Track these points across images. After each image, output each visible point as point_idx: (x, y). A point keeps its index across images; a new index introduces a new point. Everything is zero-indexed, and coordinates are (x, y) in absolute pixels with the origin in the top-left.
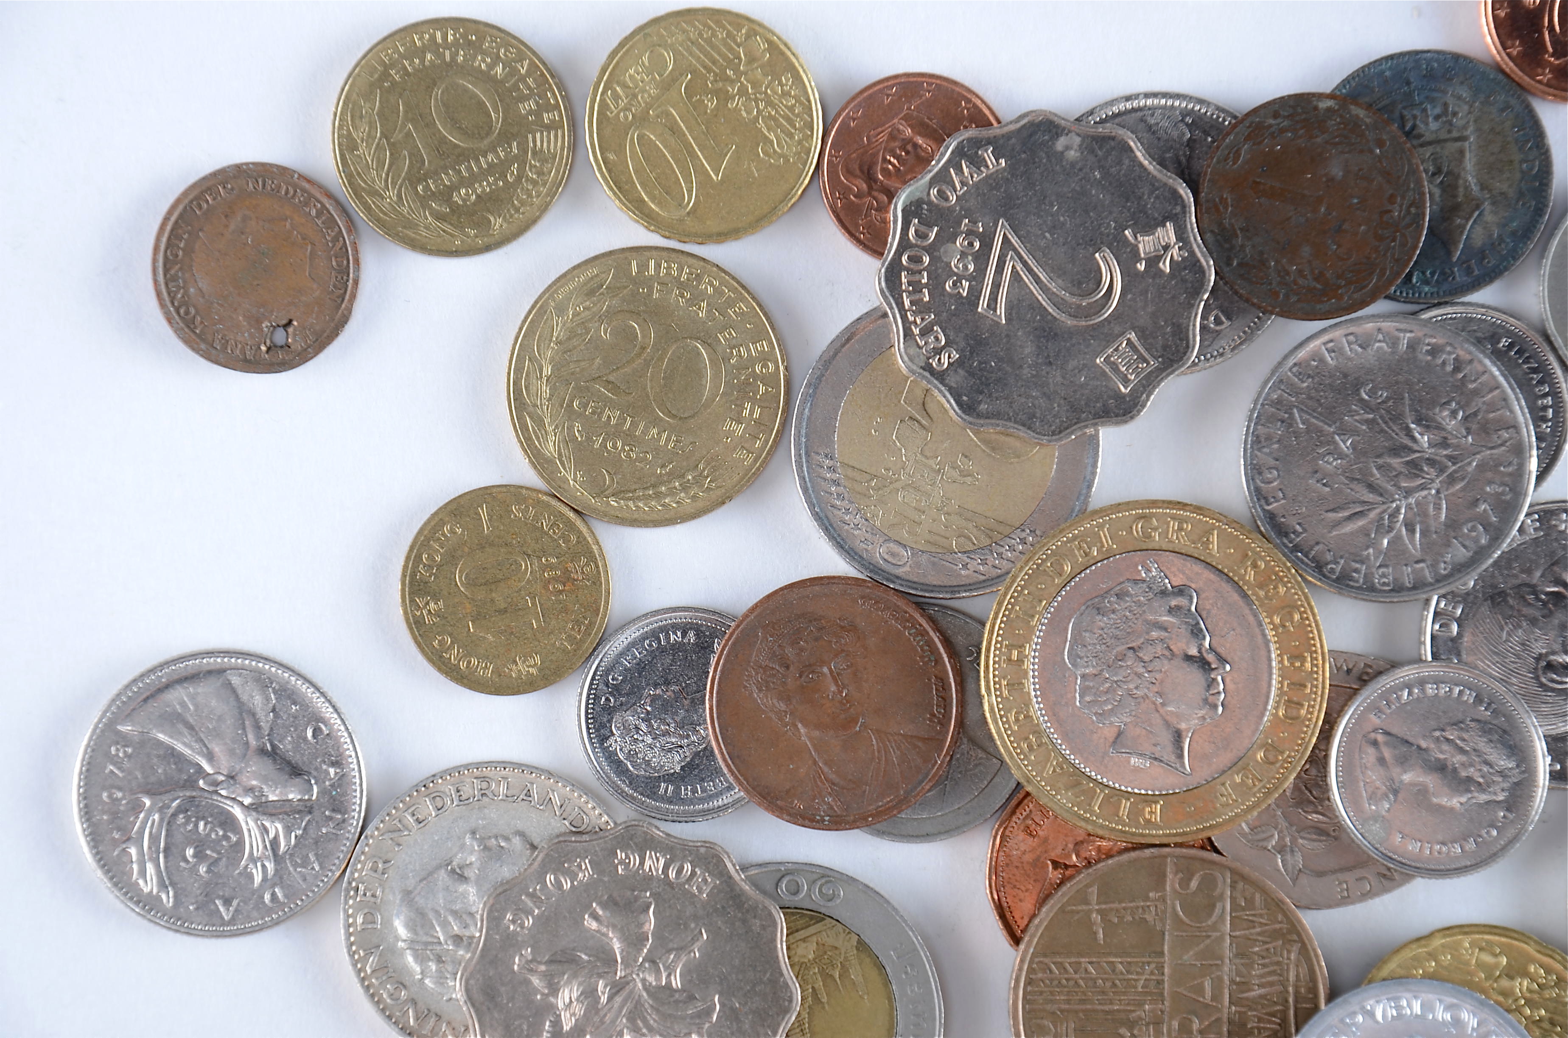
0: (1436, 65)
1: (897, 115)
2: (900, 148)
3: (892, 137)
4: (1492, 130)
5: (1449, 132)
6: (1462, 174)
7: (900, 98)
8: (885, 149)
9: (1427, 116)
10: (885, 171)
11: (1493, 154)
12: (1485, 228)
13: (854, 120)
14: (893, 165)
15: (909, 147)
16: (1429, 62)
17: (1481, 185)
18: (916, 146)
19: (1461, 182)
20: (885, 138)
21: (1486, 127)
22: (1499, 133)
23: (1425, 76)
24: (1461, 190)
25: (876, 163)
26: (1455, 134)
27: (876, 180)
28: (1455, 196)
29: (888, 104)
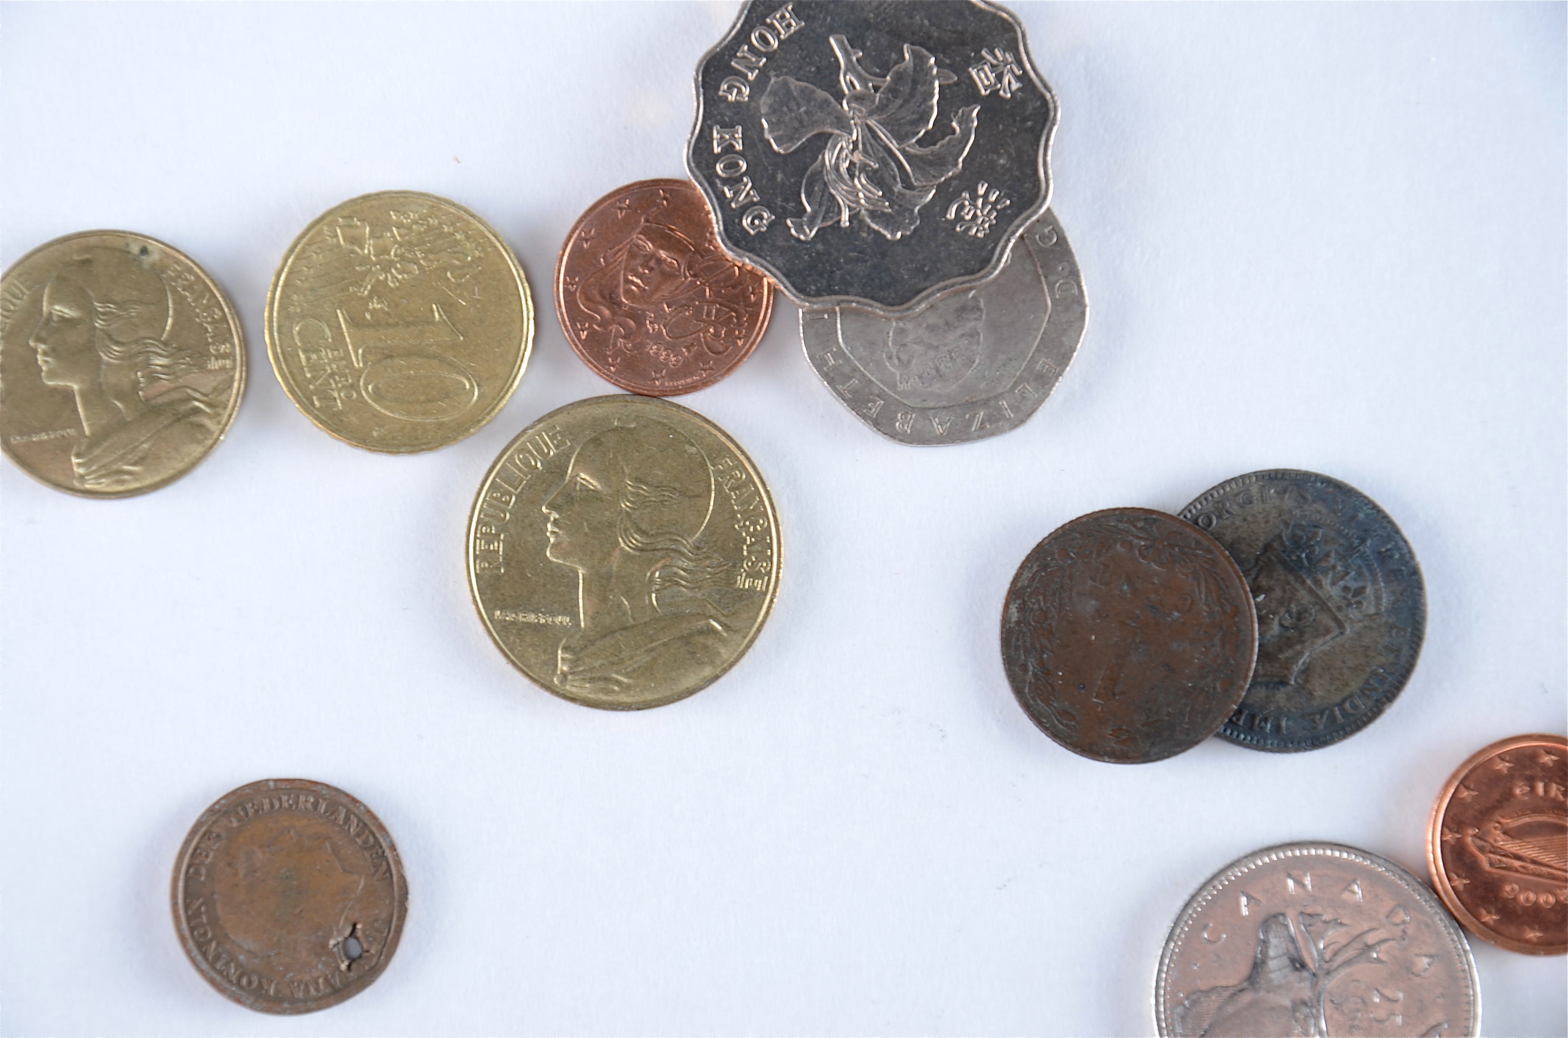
0: (1397, 556)
1: (634, 229)
2: (642, 266)
3: (632, 255)
4: (1367, 648)
5: (1340, 609)
6: (1307, 644)
7: (636, 209)
8: (626, 269)
9: (1342, 578)
10: (628, 292)
11: (1344, 662)
12: (1267, 697)
13: (587, 241)
14: (637, 286)
15: (652, 263)
16: (1397, 548)
17: (1307, 669)
18: (659, 261)
19: (1298, 647)
20: (625, 257)
21: (1367, 641)
22: (1367, 656)
23: (1380, 553)
24: (1289, 653)
25: (617, 286)
26: (1340, 616)
27: (620, 304)
28: (1281, 650)
29: (623, 218)
